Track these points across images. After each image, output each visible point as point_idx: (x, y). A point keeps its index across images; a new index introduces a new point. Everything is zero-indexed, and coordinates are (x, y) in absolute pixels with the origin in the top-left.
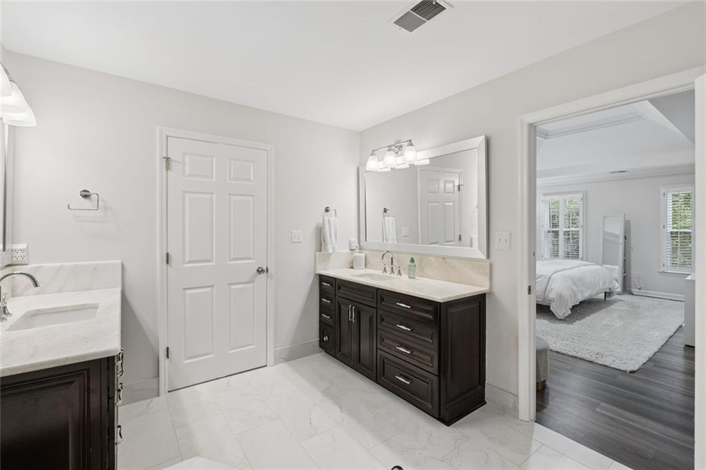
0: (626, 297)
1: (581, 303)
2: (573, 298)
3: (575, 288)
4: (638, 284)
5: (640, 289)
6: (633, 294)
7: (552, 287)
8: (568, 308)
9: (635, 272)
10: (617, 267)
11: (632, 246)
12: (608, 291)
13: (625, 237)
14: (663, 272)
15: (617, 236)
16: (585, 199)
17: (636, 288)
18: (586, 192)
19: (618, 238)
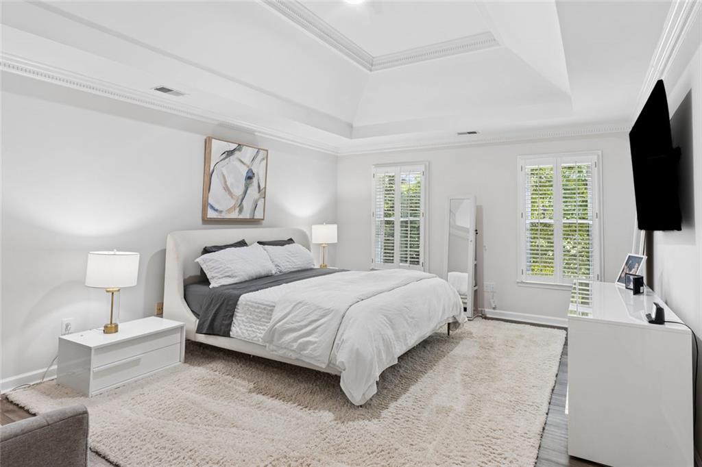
0: (477, 327)
1: (401, 358)
2: (384, 356)
3: (390, 333)
4: (492, 301)
5: (494, 308)
6: (486, 318)
7: (344, 337)
8: (372, 381)
9: (488, 283)
10: (466, 275)
11: (485, 244)
12: (451, 321)
13: (476, 230)
14: (522, 282)
15: (466, 230)
16: (427, 173)
17: (490, 307)
18: (429, 163)
19: (468, 232)
